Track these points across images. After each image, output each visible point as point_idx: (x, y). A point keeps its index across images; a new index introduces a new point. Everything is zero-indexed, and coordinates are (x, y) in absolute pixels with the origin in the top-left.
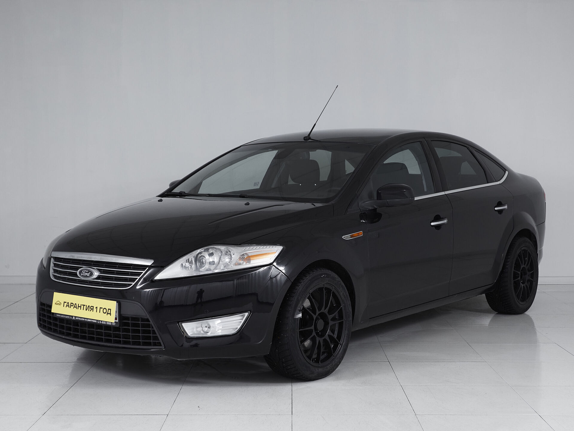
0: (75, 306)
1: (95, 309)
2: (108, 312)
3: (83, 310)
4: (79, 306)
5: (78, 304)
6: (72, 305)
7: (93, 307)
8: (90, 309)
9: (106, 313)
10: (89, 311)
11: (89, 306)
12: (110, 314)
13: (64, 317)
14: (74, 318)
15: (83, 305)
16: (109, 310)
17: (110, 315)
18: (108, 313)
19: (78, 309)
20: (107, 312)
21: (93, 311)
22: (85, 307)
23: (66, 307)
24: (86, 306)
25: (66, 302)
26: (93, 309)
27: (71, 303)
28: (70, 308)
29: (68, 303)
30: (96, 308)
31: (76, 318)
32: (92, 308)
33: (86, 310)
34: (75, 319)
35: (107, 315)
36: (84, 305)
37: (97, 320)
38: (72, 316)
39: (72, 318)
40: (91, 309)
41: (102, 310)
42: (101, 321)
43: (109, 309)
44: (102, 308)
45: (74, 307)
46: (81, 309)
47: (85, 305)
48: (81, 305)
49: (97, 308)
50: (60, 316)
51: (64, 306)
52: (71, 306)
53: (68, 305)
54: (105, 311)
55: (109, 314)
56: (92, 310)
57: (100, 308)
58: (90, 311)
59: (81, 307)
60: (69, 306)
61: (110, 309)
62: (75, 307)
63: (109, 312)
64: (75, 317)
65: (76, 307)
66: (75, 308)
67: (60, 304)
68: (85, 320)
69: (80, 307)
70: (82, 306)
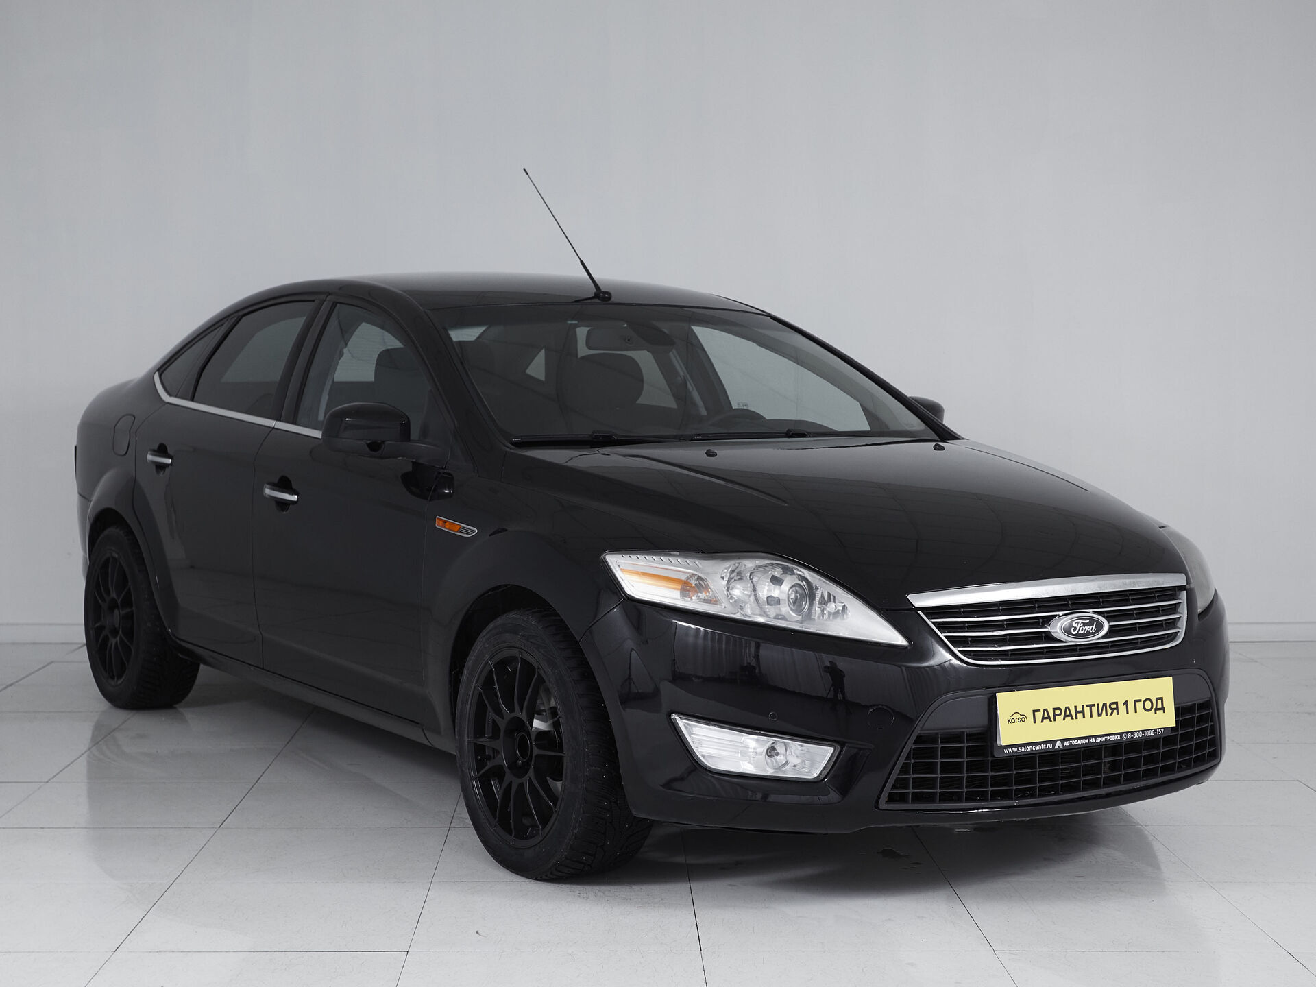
0: (1067, 714)
1: (1122, 708)
2: (1156, 706)
3: (1091, 716)
4: (1077, 712)
5: (1075, 707)
6: (1057, 712)
7: (1116, 703)
8: (1109, 711)
9: (1153, 710)
10: (1107, 715)
11: (1105, 705)
12: (1163, 709)
13: (1028, 749)
14: (1058, 744)
15: (1087, 706)
16: (1159, 701)
17: (1164, 712)
18: (1157, 709)
19: (1076, 718)
20: (1154, 707)
21: (1118, 714)
22: (1095, 709)
23: (1042, 722)
24: (1098, 705)
25: (1039, 711)
26: (1117, 709)
27: (1054, 709)
28: (1055, 720)
29: (1046, 710)
30: (1124, 704)
31: (1065, 744)
32: (1114, 706)
33: (1100, 715)
34: (1061, 747)
35: (1156, 713)
36: (1090, 706)
37: (1121, 734)
38: (1054, 742)
39: (1054, 746)
40: (1113, 710)
41: (1139, 705)
42: (1132, 733)
43: (1157, 699)
44: (1140, 701)
45: (1065, 716)
46: (1084, 717)
47: (1094, 705)
48: (1083, 706)
49: (1126, 703)
50: (1015, 750)
51: (1035, 722)
52: (1055, 715)
53: (1046, 715)
54: (1148, 705)
55: (1160, 709)
56: (1115, 711)
57: (1136, 701)
58: (1111, 714)
59: (1083, 712)
60: (1049, 717)
61: (1161, 699)
62: (1068, 716)
63: (1159, 706)
64: (1063, 741)
65: (1071, 715)
66: (1068, 719)
67: (1022, 719)
68: (1091, 740)
69: (1080, 712)
70: (1087, 710)
